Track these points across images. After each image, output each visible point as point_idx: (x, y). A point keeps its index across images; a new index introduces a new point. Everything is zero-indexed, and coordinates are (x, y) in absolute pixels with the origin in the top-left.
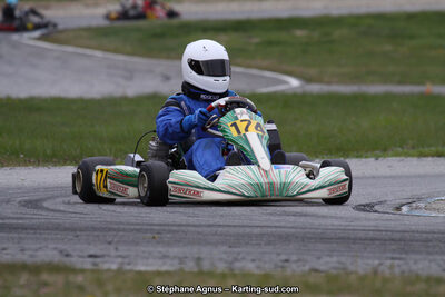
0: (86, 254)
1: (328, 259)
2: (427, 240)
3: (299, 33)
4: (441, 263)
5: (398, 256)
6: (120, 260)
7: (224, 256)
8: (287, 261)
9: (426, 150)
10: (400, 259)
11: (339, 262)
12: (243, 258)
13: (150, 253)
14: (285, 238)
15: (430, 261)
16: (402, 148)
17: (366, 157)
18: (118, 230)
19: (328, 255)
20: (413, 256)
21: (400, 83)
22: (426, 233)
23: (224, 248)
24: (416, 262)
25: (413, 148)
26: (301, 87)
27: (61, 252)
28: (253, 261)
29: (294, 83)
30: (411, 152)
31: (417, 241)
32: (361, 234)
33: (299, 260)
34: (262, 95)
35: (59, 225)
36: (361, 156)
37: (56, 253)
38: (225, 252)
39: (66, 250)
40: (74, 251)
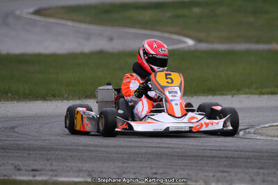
0: (30, 169)
1: (182, 172)
2: (248, 158)
3: (196, 10)
4: (252, 175)
5: (225, 169)
6: (51, 173)
7: (117, 170)
8: (155, 174)
9: (264, 90)
10: (226, 172)
11: (188, 175)
12: (129, 172)
13: (71, 168)
14: (159, 156)
15: (246, 173)
16: (249, 88)
17: (227, 95)
19: (183, 170)
20: (236, 170)
21: (257, 42)
22: (248, 152)
23: (120, 164)
24: (236, 175)
25: (256, 89)
27: (15, 167)
28: (135, 173)
29: (190, 42)
30: (255, 91)
31: (241, 158)
32: (208, 153)
33: (164, 173)
35: (21, 145)
36: (223, 95)
37: (12, 167)
38: (119, 167)
39: (19, 165)
40: (24, 166)
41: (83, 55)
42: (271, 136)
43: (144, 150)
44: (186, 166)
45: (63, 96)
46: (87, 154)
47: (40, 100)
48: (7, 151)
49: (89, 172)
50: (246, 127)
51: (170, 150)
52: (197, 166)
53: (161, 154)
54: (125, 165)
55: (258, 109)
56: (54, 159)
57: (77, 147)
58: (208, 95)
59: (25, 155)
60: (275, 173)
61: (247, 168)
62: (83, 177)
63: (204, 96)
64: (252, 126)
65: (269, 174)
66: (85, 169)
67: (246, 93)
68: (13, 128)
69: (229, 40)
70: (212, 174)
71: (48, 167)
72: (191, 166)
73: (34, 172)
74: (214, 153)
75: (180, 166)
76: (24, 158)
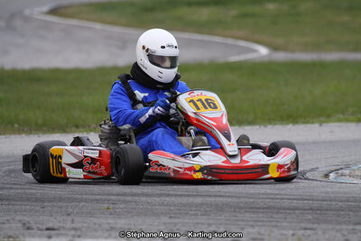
0: (45, 227)
2: (342, 209)
3: (271, 6)
6: (72, 232)
14: (220, 208)
16: (343, 114)
17: (313, 123)
23: (165, 219)
25: (352, 114)
26: (268, 55)
27: (24, 224)
29: (263, 51)
30: (351, 117)
32: (286, 203)
34: (234, 62)
36: (308, 122)
37: (20, 225)
38: (165, 224)
39: (29, 223)
40: (35, 223)
43: (199, 200)
44: (256, 221)
46: (121, 206)
47: (58, 133)
48: (12, 202)
51: (235, 200)
52: (271, 221)
53: (223, 204)
54: (173, 220)
56: (77, 213)
59: (37, 208)
63: (282, 125)
64: (347, 166)
66: (118, 226)
71: (69, 225)
72: (263, 221)
73: (49, 232)
74: (295, 203)
75: (248, 221)
76: (36, 211)
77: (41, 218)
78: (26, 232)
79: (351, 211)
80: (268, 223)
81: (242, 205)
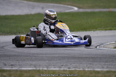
0: (10, 64)
1: (73, 65)
2: (101, 58)
4: (103, 65)
5: (92, 63)
6: (19, 66)
7: (46, 64)
8: (62, 65)
9: (107, 28)
10: (92, 64)
11: (76, 66)
12: (51, 65)
13: (27, 64)
14: (64, 58)
15: (100, 64)
16: (101, 28)
17: (92, 31)
18: (21, 56)
19: (74, 63)
20: (96, 63)
21: (104, 8)
22: (101, 55)
23: (47, 62)
24: (96, 65)
25: (104, 28)
26: (78, 10)
27: (4, 64)
28: (54, 65)
29: (76, 9)
30: (103, 29)
31: (98, 58)
32: (84, 56)
33: (66, 65)
34: (67, 12)
35: (6, 54)
36: (90, 31)
37: (3, 64)
38: (47, 63)
39: (5, 63)
40: (8, 63)
41: (31, 15)
42: (110, 48)
43: (57, 55)
44: (75, 62)
45: (23, 33)
46: (34, 58)
47: (14, 35)
49: (35, 65)
50: (100, 44)
51: (68, 55)
52: (80, 62)
53: (65, 57)
54: (50, 62)
55: (105, 36)
56: (20, 60)
57: (29, 55)
58: (84, 31)
60: (112, 64)
61: (100, 62)
62: (32, 68)
63: (82, 31)
64: (102, 44)
65: (110, 64)
66: (33, 64)
67: (100, 30)
68: (3, 47)
69: (92, 7)
70: (86, 65)
71: (18, 64)
72: (77, 62)
73: (11, 66)
74: (87, 56)
75: (73, 62)
76: (8, 60)
77: (9, 62)
78: (5, 66)
79: (104, 58)
80: (79, 63)
81: (71, 57)
